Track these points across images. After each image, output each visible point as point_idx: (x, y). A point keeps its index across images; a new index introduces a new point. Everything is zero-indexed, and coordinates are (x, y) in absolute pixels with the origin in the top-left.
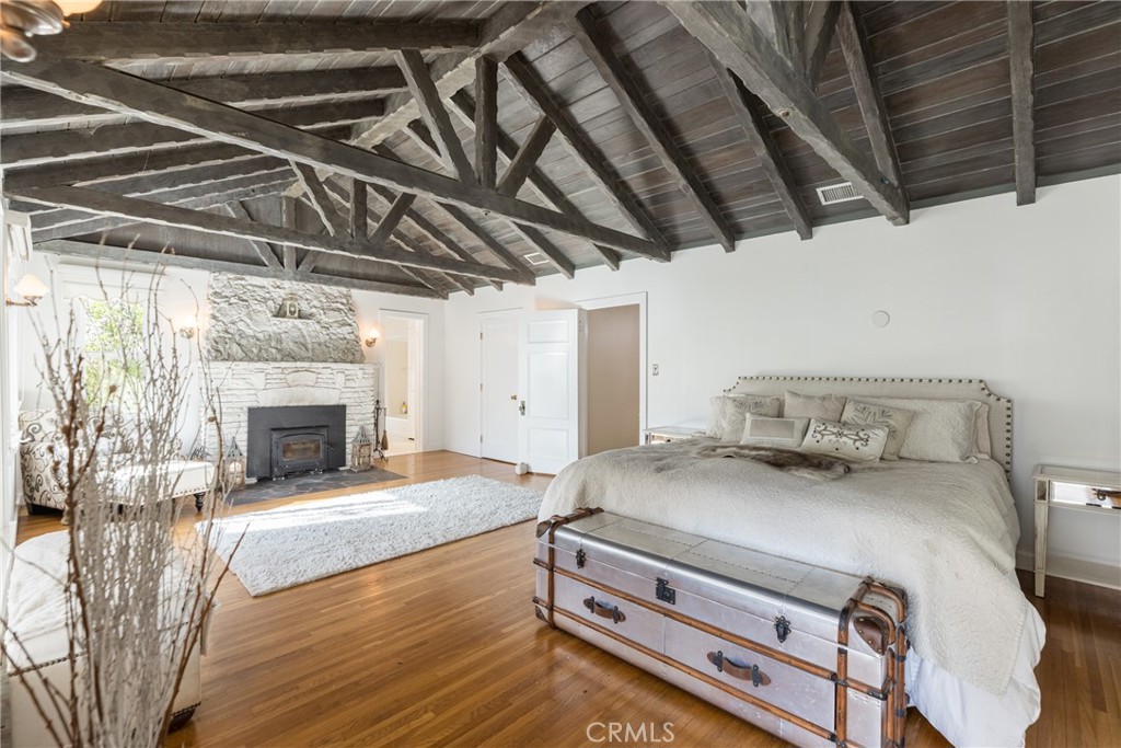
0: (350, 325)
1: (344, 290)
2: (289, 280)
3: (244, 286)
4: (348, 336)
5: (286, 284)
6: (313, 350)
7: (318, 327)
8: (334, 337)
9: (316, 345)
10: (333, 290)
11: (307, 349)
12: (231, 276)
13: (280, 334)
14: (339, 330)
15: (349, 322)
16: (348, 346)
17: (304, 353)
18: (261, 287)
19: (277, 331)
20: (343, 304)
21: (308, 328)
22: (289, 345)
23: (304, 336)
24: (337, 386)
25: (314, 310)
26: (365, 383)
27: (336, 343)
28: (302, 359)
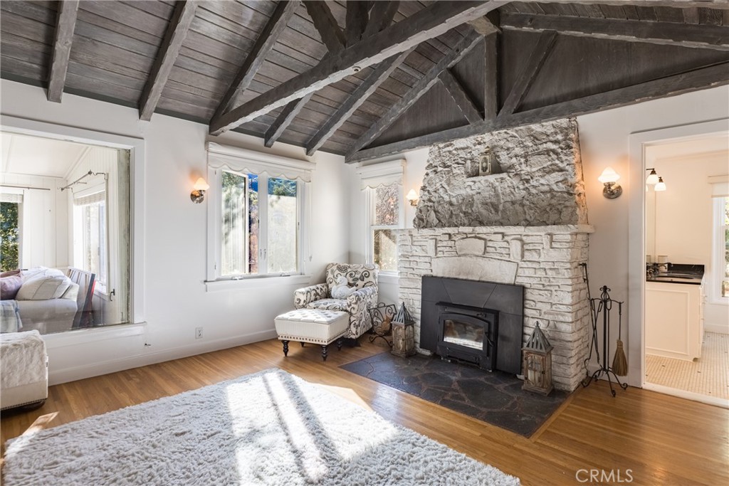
0: (561, 170)
1: (563, 122)
2: (489, 131)
3: (450, 152)
4: (555, 187)
5: (487, 137)
6: (504, 211)
7: (515, 182)
8: (534, 191)
9: (508, 205)
10: (546, 127)
11: (497, 211)
12: (441, 145)
13: (473, 195)
14: (542, 181)
15: (561, 165)
16: (553, 201)
17: (494, 217)
18: (463, 149)
19: (470, 192)
20: (556, 142)
21: (505, 185)
22: (478, 208)
23: (497, 195)
24: (512, 259)
25: (514, 160)
26: (555, 255)
27: (535, 200)
28: (490, 223)
